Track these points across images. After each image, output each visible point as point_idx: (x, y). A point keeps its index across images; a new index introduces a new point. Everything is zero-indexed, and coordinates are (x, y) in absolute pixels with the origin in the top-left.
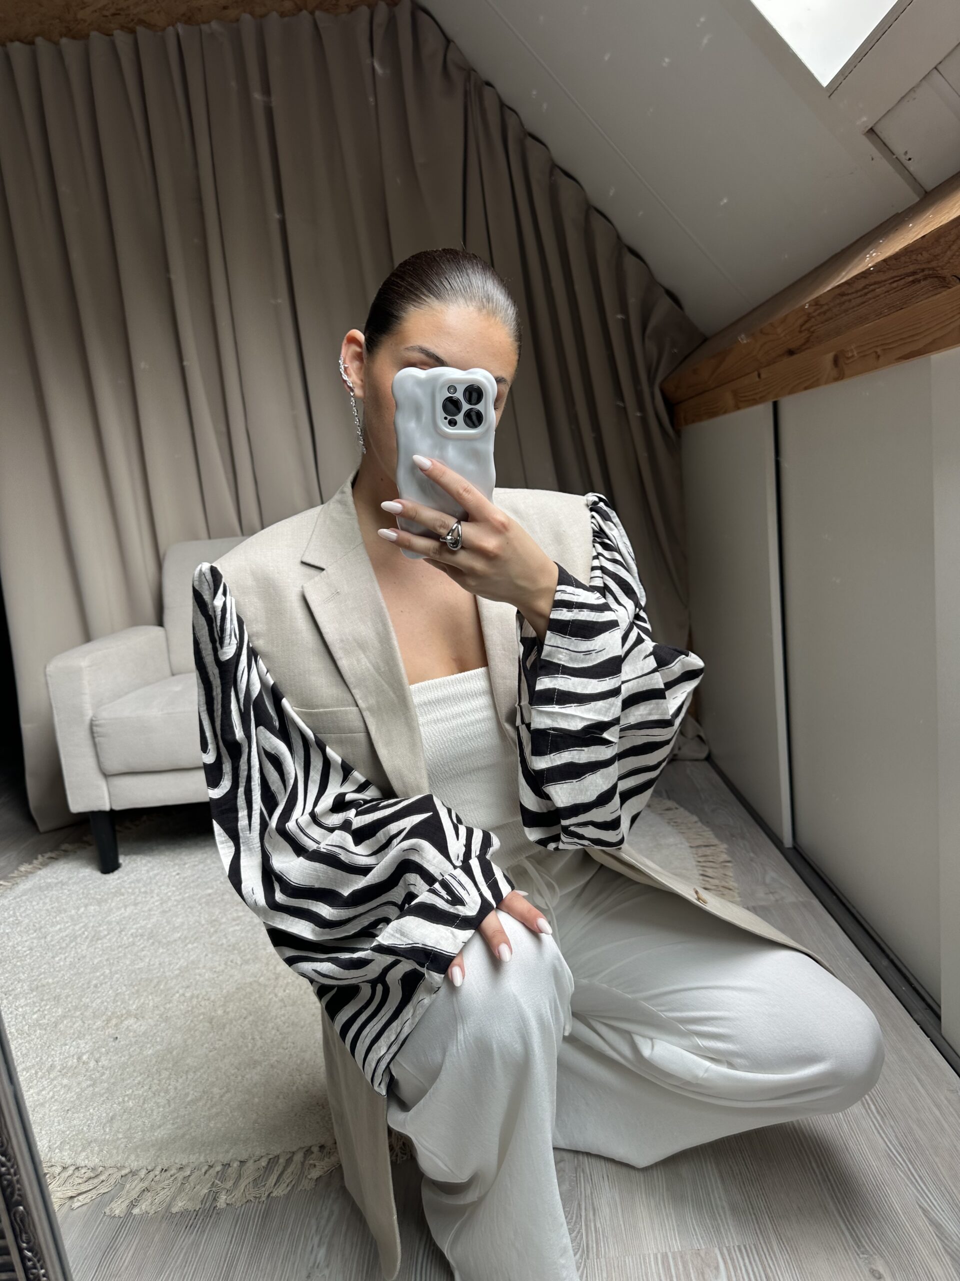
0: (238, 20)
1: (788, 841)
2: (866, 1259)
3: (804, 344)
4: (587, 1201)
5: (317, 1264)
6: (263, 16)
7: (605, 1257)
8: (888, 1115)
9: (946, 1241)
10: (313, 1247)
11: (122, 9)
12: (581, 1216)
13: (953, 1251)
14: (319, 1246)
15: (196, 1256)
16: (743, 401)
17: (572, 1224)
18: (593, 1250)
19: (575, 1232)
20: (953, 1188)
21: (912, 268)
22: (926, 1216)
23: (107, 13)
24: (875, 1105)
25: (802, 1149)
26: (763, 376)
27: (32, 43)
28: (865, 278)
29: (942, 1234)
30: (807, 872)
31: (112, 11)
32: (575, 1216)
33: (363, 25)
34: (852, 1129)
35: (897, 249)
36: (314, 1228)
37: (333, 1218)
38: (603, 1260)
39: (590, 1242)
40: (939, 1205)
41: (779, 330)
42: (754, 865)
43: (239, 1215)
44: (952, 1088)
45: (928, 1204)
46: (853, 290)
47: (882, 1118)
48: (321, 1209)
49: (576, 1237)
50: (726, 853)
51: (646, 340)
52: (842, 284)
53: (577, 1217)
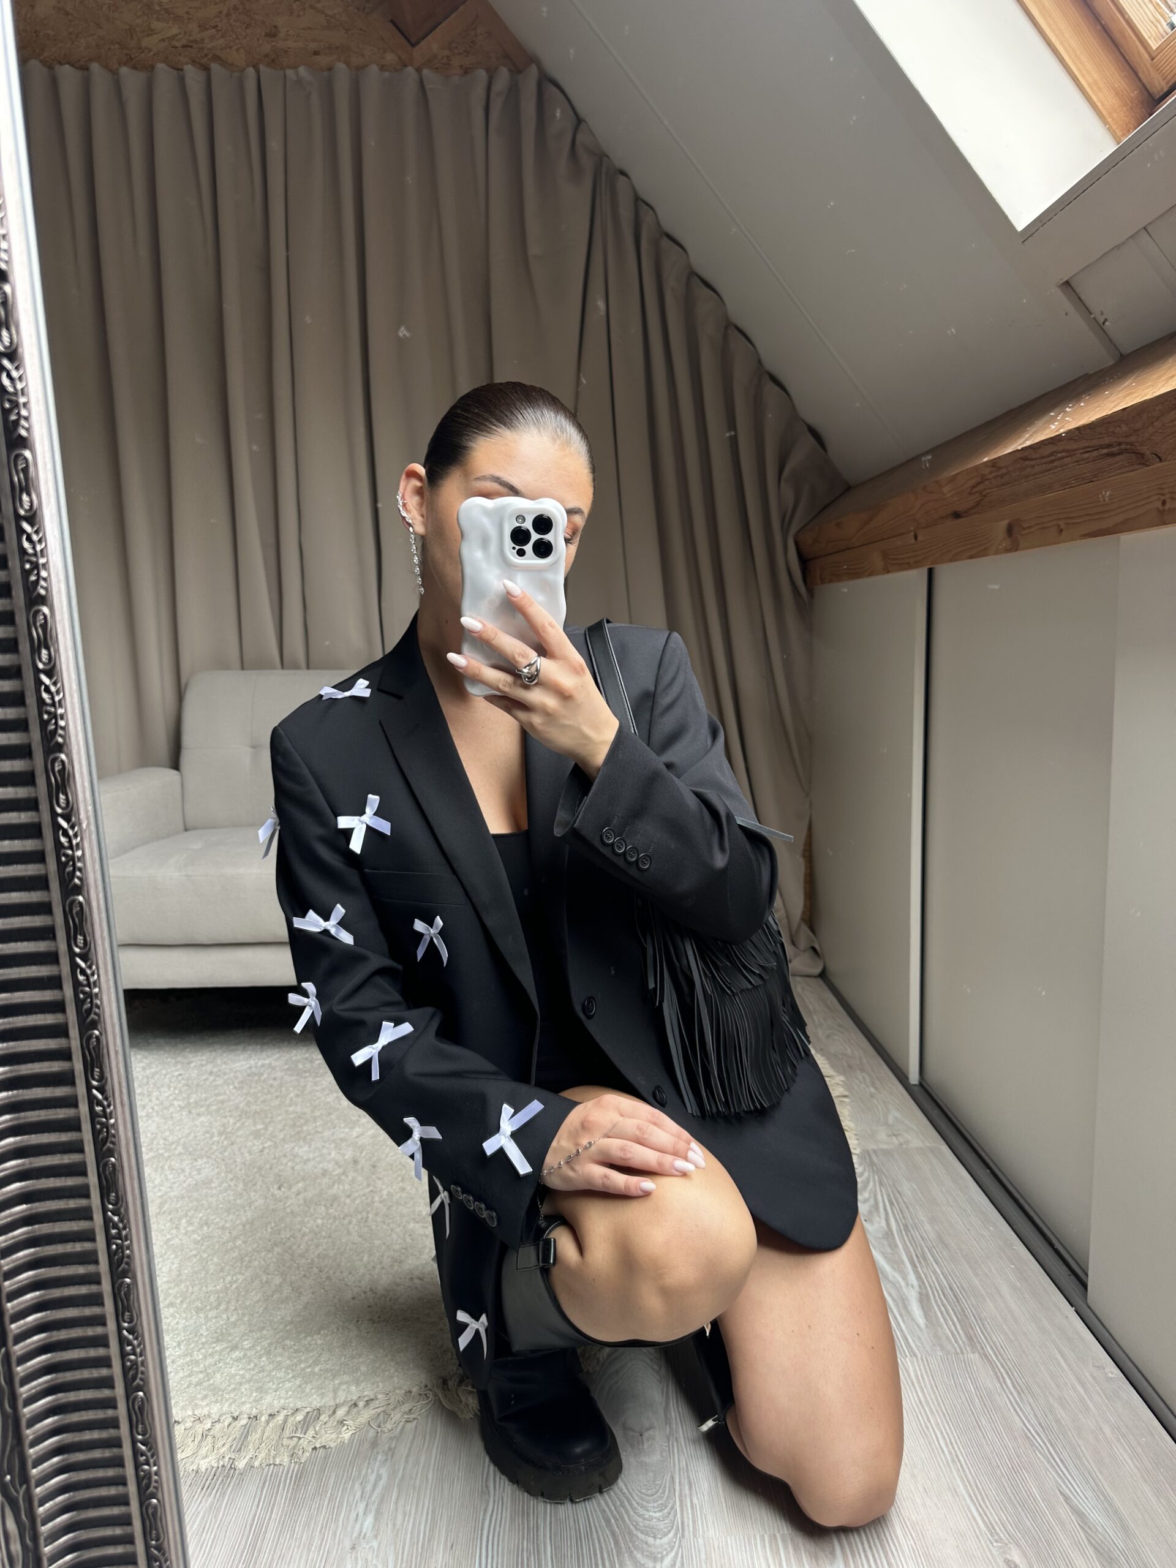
0: (330, 69)
1: (914, 1077)
2: (1000, 1547)
3: (973, 508)
4: (682, 1476)
5: (363, 1534)
6: (361, 68)
7: (703, 1537)
8: (1026, 1391)
9: (1090, 1532)
10: (357, 1515)
11: (195, 41)
12: (674, 1490)
13: (1097, 1543)
14: (364, 1514)
15: (216, 1521)
16: (894, 563)
17: (665, 1499)
18: (689, 1528)
19: (668, 1508)
20: (1098, 1474)
21: (1107, 440)
22: (1068, 1503)
23: (177, 44)
24: (1011, 1379)
25: (929, 1424)
26: (920, 538)
27: (85, 68)
28: (1053, 444)
29: (1086, 1523)
30: (935, 1113)
31: (184, 42)
32: (667, 1490)
33: (479, 92)
34: (985, 1405)
35: (1093, 419)
36: (359, 1494)
37: (382, 1483)
38: (701, 1540)
39: (686, 1520)
40: (1082, 1491)
41: (946, 490)
42: (875, 1101)
43: (267, 1476)
44: (1098, 1365)
45: (1070, 1491)
46: (1037, 456)
47: (1019, 1393)
48: (367, 1472)
49: (669, 1513)
50: (843, 1086)
51: (782, 483)
52: (1026, 447)
53: (670, 1491)
